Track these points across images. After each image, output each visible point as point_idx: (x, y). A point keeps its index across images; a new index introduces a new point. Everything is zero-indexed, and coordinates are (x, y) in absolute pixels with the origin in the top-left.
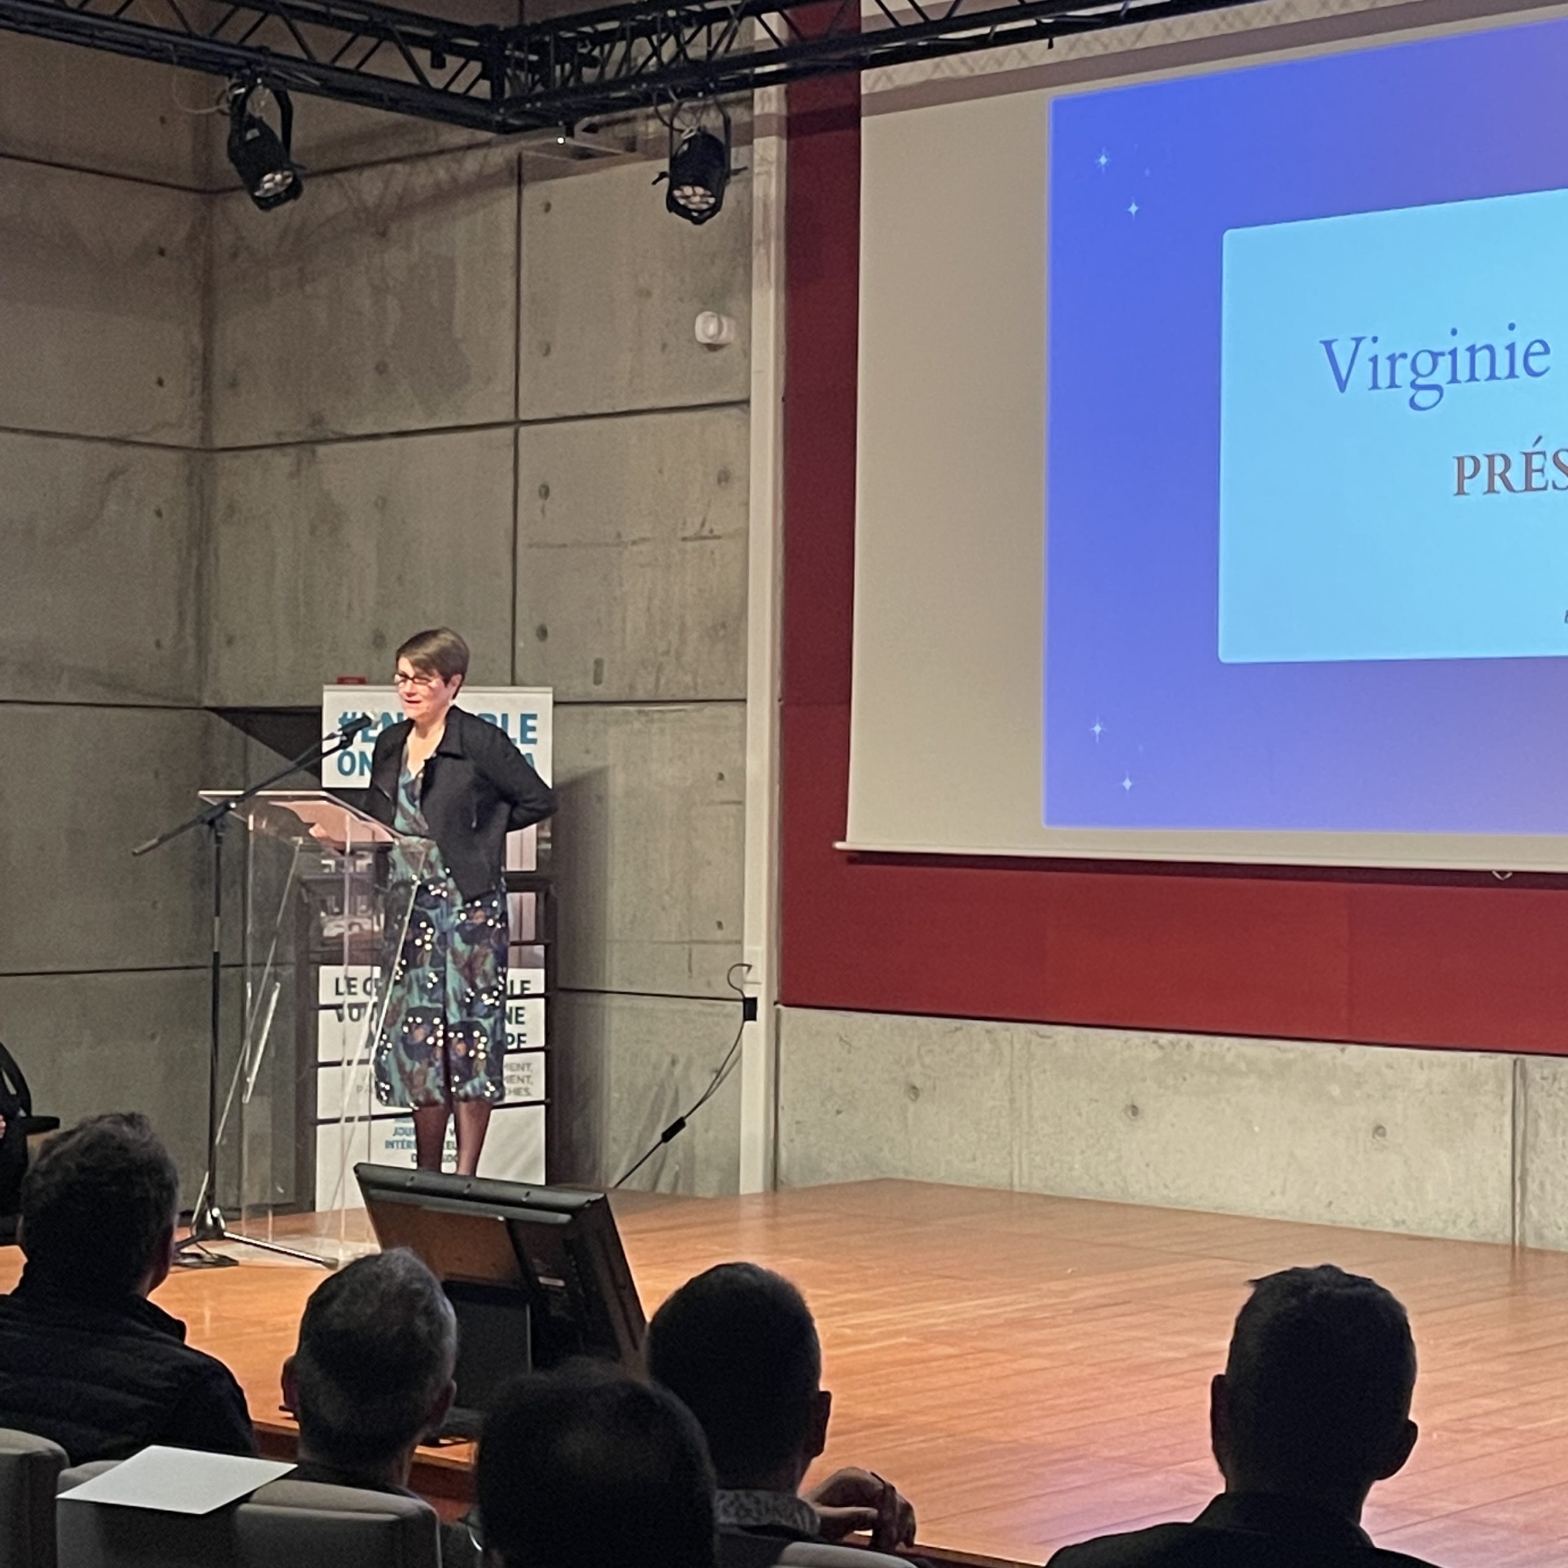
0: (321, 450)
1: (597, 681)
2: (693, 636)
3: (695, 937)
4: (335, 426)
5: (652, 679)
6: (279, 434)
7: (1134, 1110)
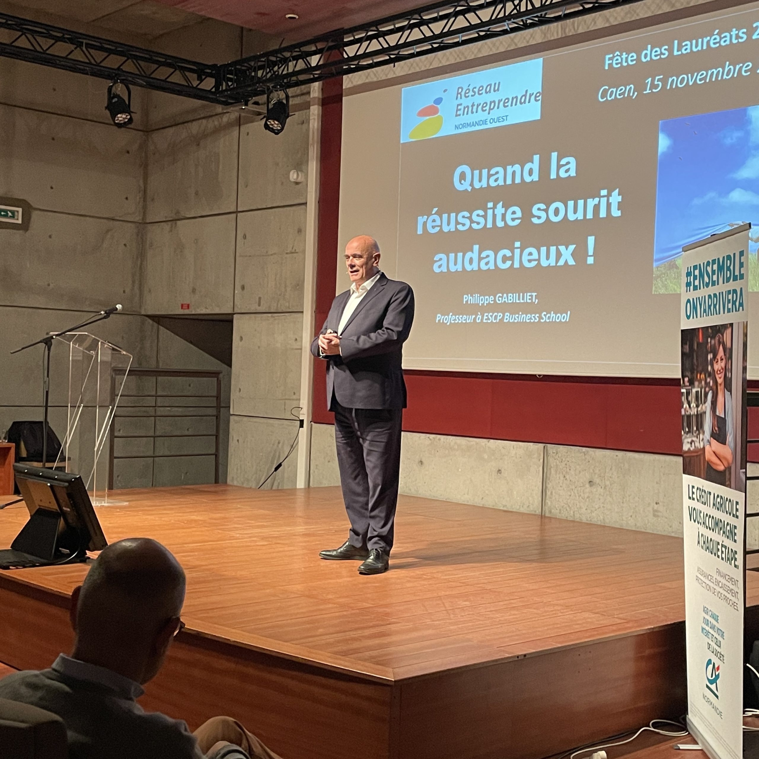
0: (179, 223)
1: (259, 305)
2: (288, 289)
3: (287, 397)
4: (183, 214)
5: (275, 305)
6: (166, 217)
7: (421, 462)
